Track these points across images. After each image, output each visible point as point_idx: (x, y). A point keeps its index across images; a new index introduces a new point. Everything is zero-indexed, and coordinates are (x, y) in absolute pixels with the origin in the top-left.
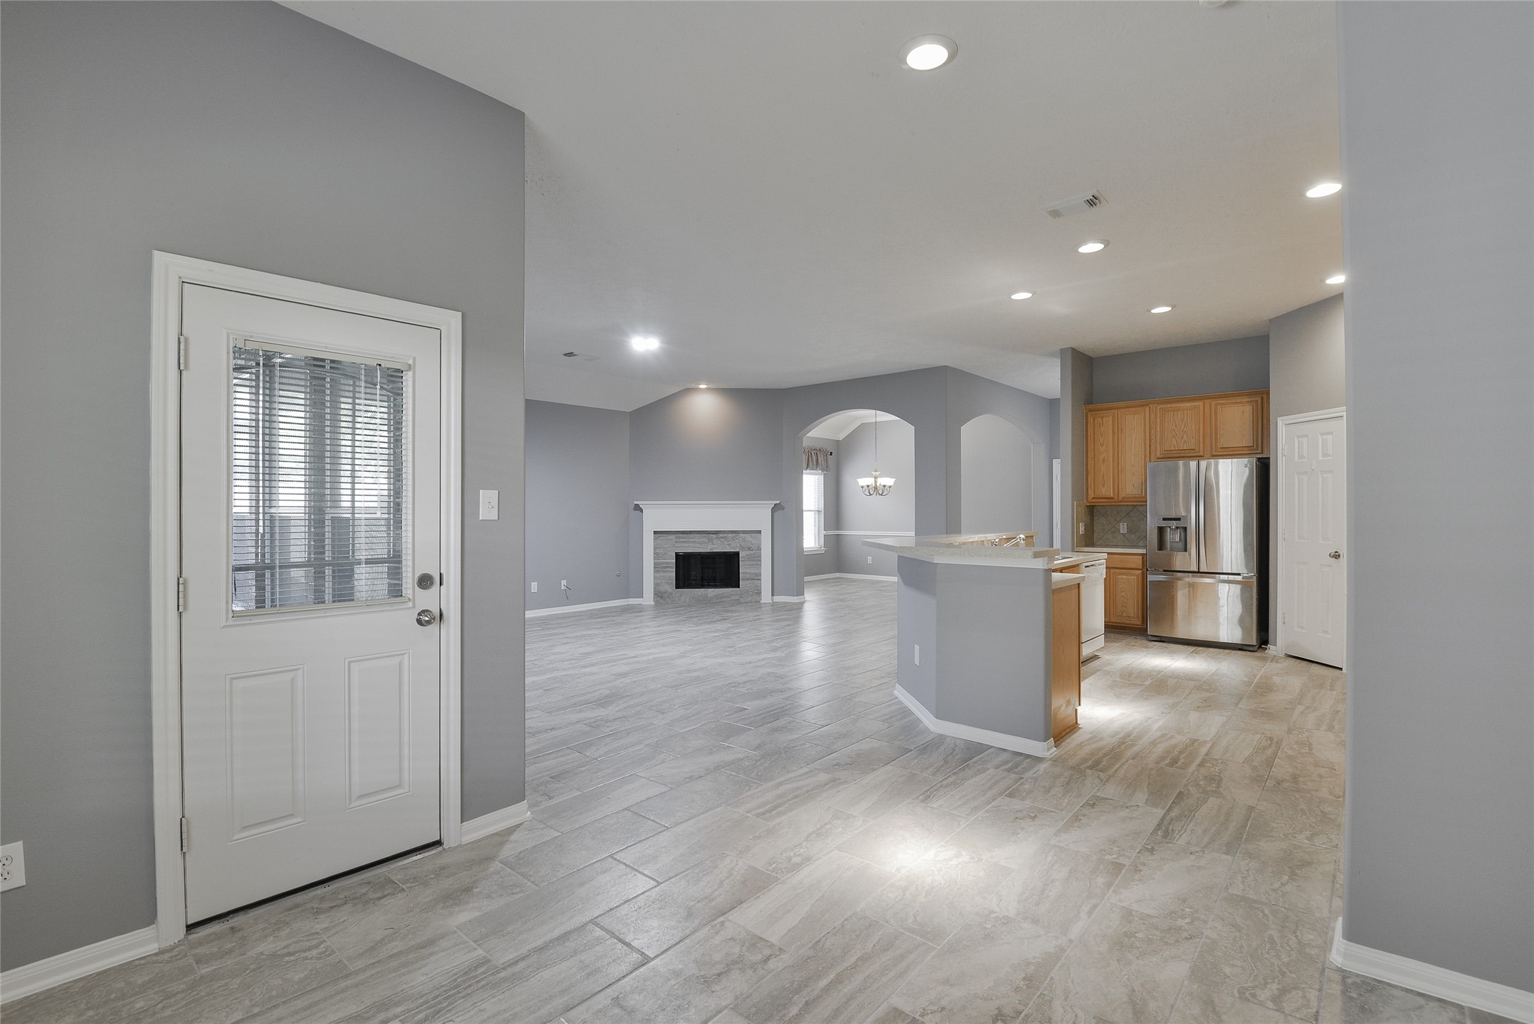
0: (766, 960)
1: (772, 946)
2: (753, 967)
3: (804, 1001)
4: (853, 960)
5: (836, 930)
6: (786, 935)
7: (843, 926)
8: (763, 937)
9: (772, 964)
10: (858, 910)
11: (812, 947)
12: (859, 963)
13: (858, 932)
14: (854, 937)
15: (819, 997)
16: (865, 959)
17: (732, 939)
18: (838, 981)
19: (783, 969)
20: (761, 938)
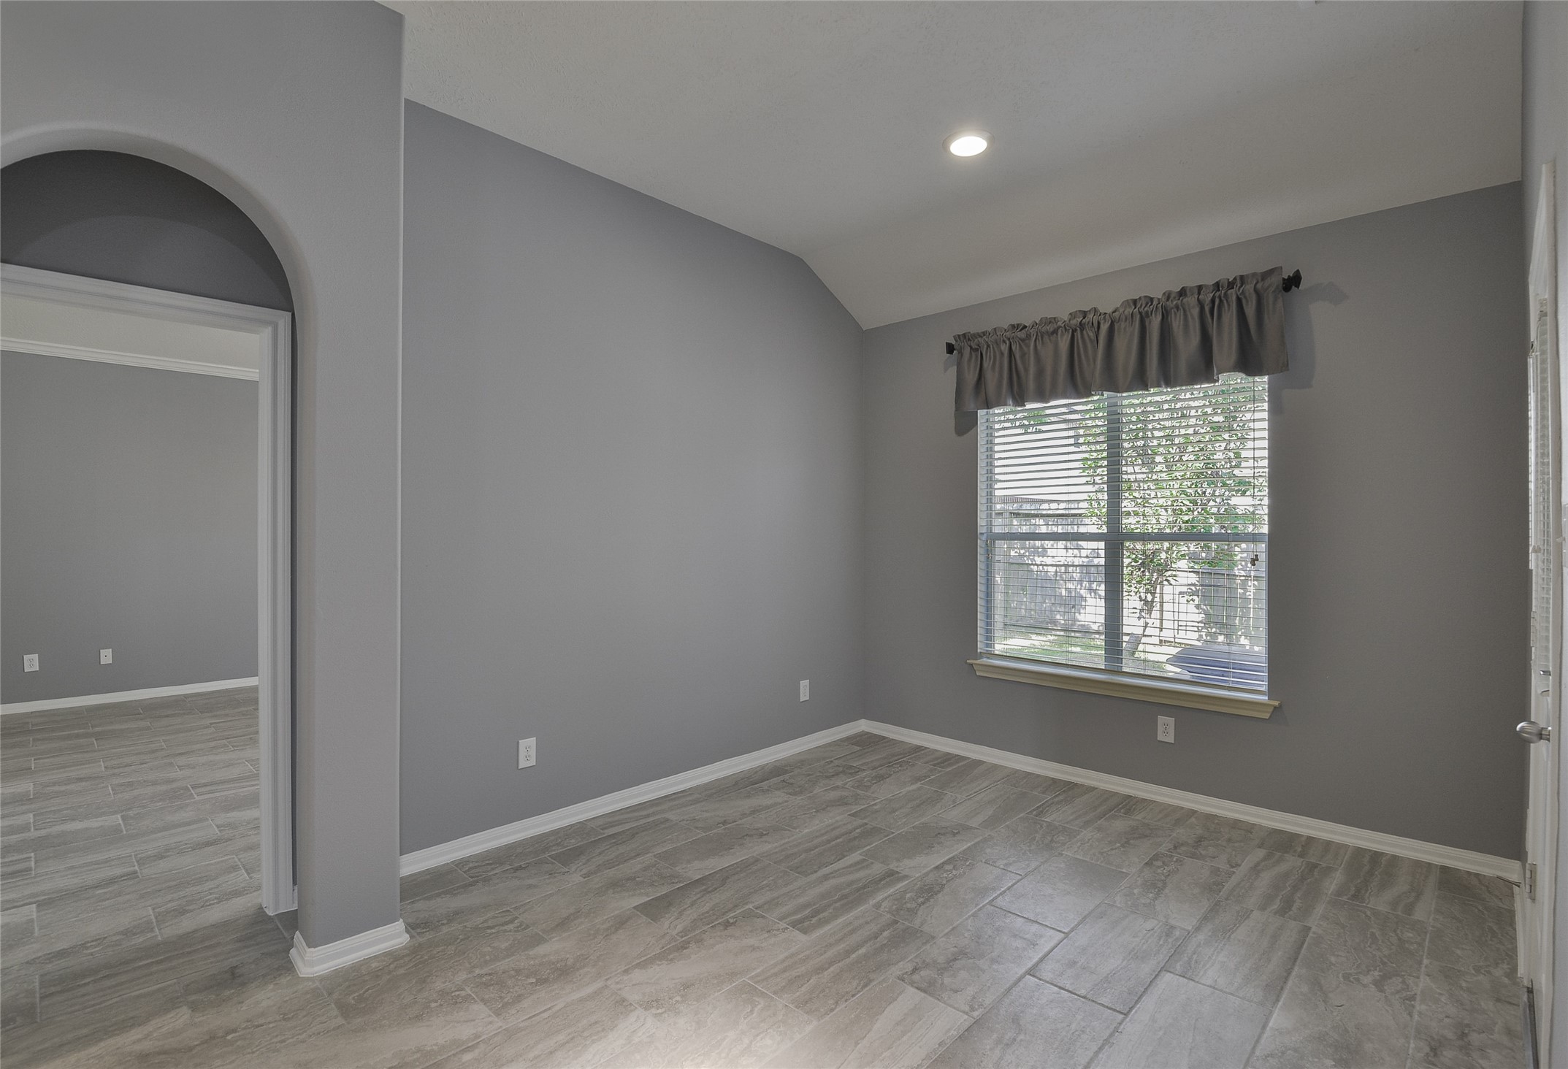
0: (915, 970)
1: (912, 984)
2: (926, 965)
3: (878, 939)
4: (832, 969)
5: (845, 998)
6: (899, 994)
7: (837, 1003)
8: (923, 994)
9: (909, 967)
10: (815, 1023)
11: (871, 981)
12: (827, 966)
13: (821, 995)
14: (827, 990)
15: (866, 942)
16: (820, 969)
17: (956, 991)
18: (848, 953)
19: (898, 962)
20: (925, 991)
